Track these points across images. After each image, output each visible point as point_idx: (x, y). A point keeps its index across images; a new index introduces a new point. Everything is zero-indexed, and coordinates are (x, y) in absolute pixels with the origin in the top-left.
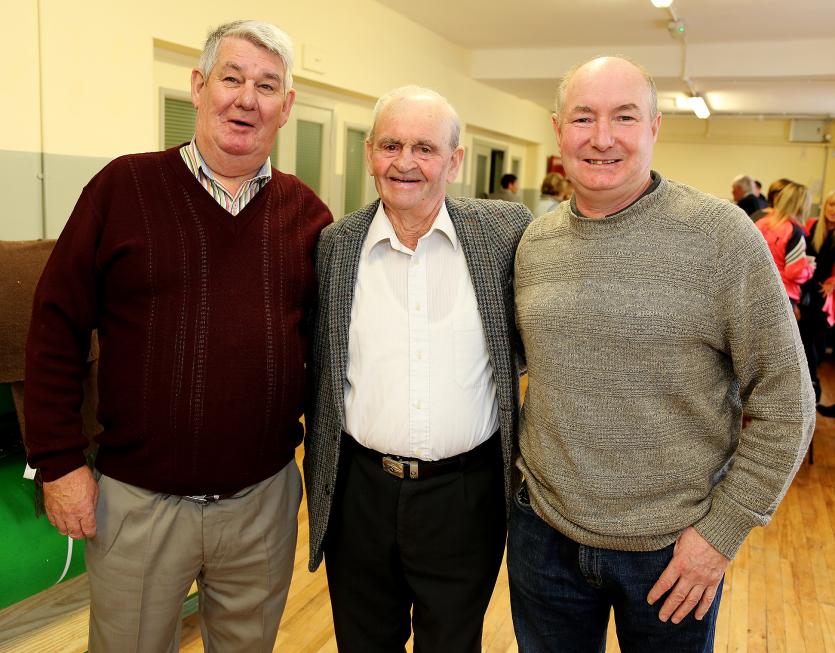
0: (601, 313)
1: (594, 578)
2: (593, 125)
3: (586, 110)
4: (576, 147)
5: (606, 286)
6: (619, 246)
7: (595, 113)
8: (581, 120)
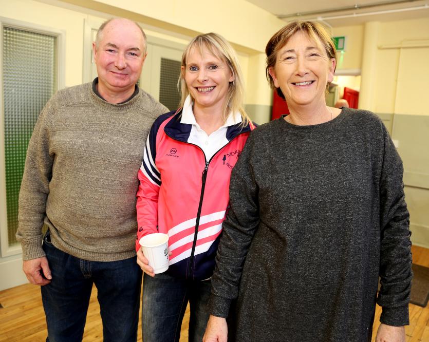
0: (113, 152)
1: (88, 273)
2: (116, 54)
3: (114, 46)
4: (106, 64)
5: (115, 138)
6: (122, 119)
7: (118, 48)
8: (110, 51)
